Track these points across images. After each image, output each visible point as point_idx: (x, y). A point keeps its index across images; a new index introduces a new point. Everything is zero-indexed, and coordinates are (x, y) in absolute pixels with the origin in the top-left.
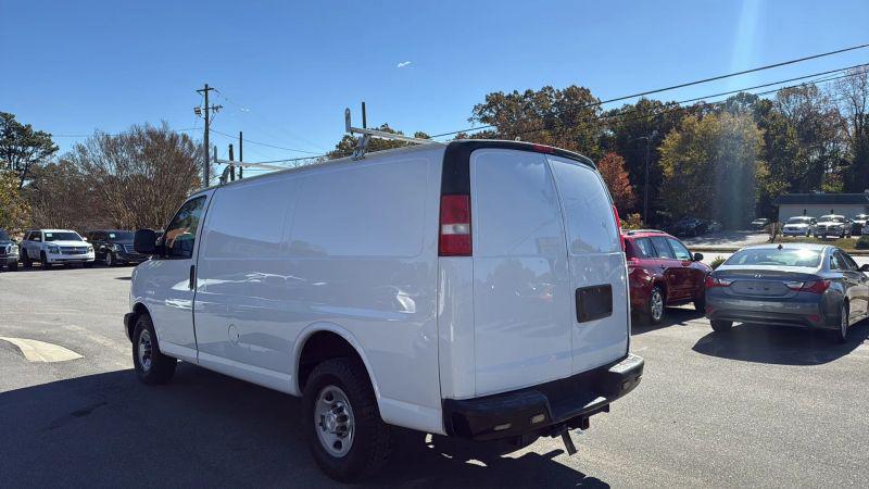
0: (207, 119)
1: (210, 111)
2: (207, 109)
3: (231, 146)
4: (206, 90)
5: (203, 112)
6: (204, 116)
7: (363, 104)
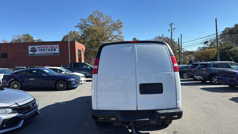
0: (171, 32)
1: (172, 30)
2: (171, 30)
3: (179, 39)
4: (171, 25)
5: (170, 31)
6: (171, 31)
7: (216, 19)
